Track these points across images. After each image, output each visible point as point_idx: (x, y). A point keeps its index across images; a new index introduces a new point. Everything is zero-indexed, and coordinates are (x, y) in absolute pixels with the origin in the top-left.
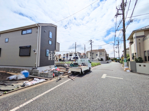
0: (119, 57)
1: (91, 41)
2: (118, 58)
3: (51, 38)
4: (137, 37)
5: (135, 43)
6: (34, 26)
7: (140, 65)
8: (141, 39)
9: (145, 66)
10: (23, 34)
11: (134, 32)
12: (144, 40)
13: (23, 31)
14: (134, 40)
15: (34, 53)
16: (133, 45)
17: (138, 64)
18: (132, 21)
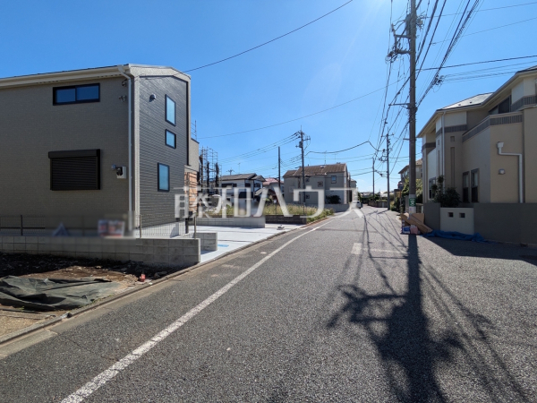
0: (388, 192)
1: (302, 134)
2: (386, 195)
3: (173, 122)
4: (447, 130)
5: (439, 147)
6: (109, 74)
7: (451, 215)
8: (458, 135)
9: (463, 215)
10: (59, 100)
11: (440, 113)
12: (464, 140)
13: (59, 92)
14: (439, 140)
15: (119, 177)
16: (433, 154)
17: (445, 211)
18: (439, 81)
